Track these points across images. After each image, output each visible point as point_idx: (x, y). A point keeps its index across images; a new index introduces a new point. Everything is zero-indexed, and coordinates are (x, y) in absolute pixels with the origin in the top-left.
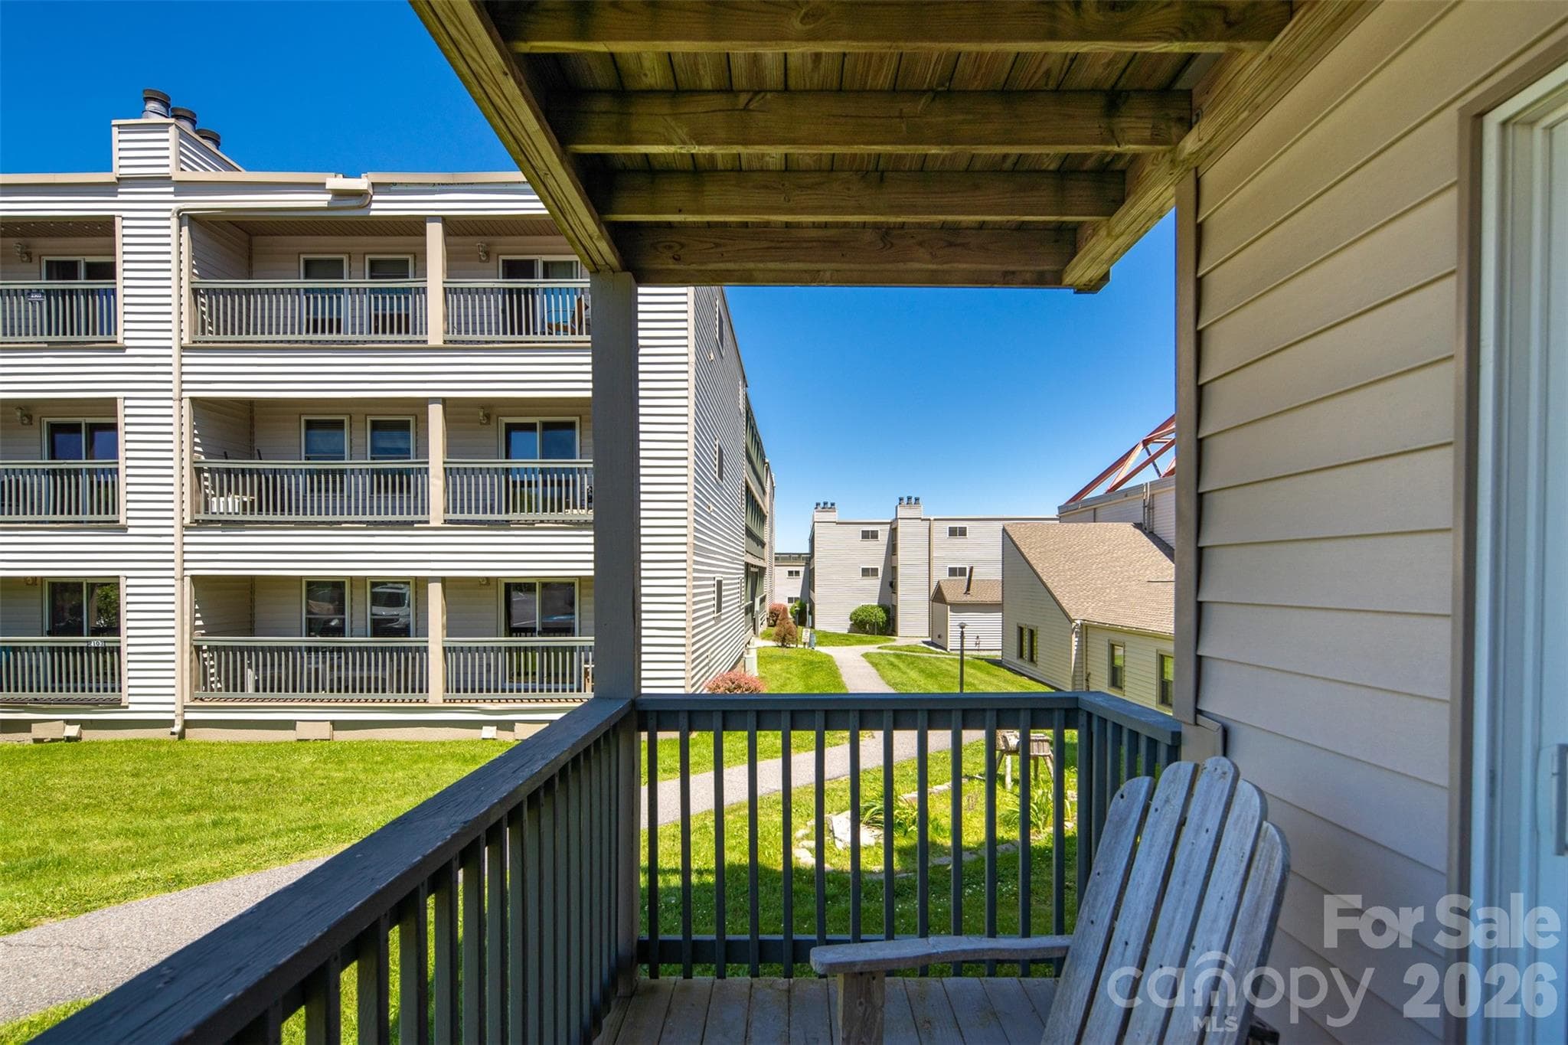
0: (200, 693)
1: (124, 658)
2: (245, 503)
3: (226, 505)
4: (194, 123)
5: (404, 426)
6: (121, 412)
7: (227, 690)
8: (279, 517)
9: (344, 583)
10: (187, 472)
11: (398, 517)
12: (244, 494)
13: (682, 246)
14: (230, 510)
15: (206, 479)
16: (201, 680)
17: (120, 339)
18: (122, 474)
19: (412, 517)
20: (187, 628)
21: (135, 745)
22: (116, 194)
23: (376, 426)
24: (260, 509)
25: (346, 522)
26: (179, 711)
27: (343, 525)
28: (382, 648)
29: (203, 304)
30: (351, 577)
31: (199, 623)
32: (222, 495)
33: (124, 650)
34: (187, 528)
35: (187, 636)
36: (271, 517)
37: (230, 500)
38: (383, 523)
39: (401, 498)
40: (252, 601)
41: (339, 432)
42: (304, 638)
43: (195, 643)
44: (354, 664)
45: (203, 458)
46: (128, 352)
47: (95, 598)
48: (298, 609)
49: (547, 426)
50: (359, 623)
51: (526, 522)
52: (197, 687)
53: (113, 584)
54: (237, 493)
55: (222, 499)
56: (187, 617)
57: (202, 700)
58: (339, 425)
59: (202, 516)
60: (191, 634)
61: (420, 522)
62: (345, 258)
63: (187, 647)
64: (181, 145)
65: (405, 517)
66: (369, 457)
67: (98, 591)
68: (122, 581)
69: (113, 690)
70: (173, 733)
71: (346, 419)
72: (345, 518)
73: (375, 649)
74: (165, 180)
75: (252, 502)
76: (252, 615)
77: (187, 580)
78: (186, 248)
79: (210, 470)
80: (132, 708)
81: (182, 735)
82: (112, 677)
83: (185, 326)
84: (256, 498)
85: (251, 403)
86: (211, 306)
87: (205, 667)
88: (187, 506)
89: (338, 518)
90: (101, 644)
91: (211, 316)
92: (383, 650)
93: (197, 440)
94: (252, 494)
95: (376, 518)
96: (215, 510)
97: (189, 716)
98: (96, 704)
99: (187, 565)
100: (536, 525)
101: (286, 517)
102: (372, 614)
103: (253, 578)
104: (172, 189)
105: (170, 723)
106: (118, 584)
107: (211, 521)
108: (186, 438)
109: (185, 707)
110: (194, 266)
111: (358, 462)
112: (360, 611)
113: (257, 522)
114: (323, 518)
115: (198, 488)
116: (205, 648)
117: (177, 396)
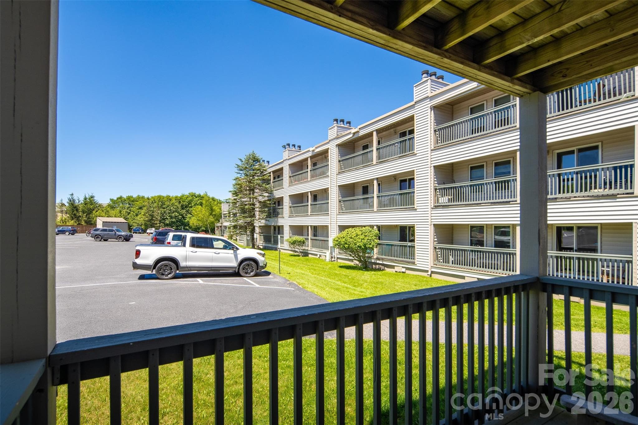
0: (435, 263)
1: (416, 249)
2: (449, 199)
3: (444, 200)
4: (435, 75)
5: (508, 162)
6: (415, 174)
7: (444, 263)
8: (460, 203)
9: (484, 226)
10: (432, 190)
11: (503, 200)
12: (449, 196)
13: (568, 69)
14: (445, 202)
15: (438, 192)
16: (437, 258)
17: (415, 152)
18: (416, 193)
19: (510, 200)
20: (432, 241)
21: (418, 276)
22: (415, 107)
23: (496, 164)
24: (454, 201)
25: (483, 203)
26: (430, 267)
27: (482, 205)
28: (497, 252)
29: (437, 134)
30: (487, 224)
31: (436, 239)
32: (442, 197)
33: (416, 247)
34: (432, 208)
35: (432, 244)
36: (457, 203)
37: (445, 198)
38: (497, 203)
39: (505, 192)
40: (452, 232)
41: (482, 169)
42: (469, 247)
43: (435, 246)
44: (486, 257)
45: (437, 185)
46: (417, 155)
47: (411, 231)
48: (467, 237)
49: (580, 150)
50: (489, 242)
51: (566, 198)
52: (435, 261)
53: (413, 227)
54: (447, 196)
55: (442, 198)
56: (432, 238)
57: (436, 265)
58: (482, 166)
59: (436, 204)
60: (433, 243)
61: (513, 201)
62: (485, 102)
63: (432, 247)
64: (432, 84)
65: (507, 200)
66: (493, 177)
67: (412, 229)
68: (415, 226)
69: (413, 259)
70: (428, 275)
71: (485, 164)
72: (483, 202)
73: (494, 252)
74: (427, 98)
75: (451, 199)
76: (452, 237)
77: (432, 225)
78: (433, 118)
79: (439, 189)
80: (418, 265)
81: (431, 276)
82: (412, 255)
83: (432, 143)
84: (452, 197)
85: (452, 164)
86: (439, 134)
87: (437, 254)
88: (432, 201)
89: (480, 202)
90: (410, 245)
91: (439, 137)
92: (497, 253)
93: (435, 179)
94: (451, 196)
95: (494, 201)
96: (440, 202)
97: (433, 270)
98: (409, 262)
99: (432, 220)
100: (571, 199)
101: (462, 203)
102: (495, 239)
103: (452, 224)
104: (429, 100)
105: (427, 271)
106: (414, 227)
107: (439, 206)
108: (432, 179)
109: (432, 267)
110: (435, 123)
111: (490, 179)
112: (489, 237)
113: (453, 205)
114: (475, 202)
115: (436, 195)
116: (437, 248)
117: (430, 166)
